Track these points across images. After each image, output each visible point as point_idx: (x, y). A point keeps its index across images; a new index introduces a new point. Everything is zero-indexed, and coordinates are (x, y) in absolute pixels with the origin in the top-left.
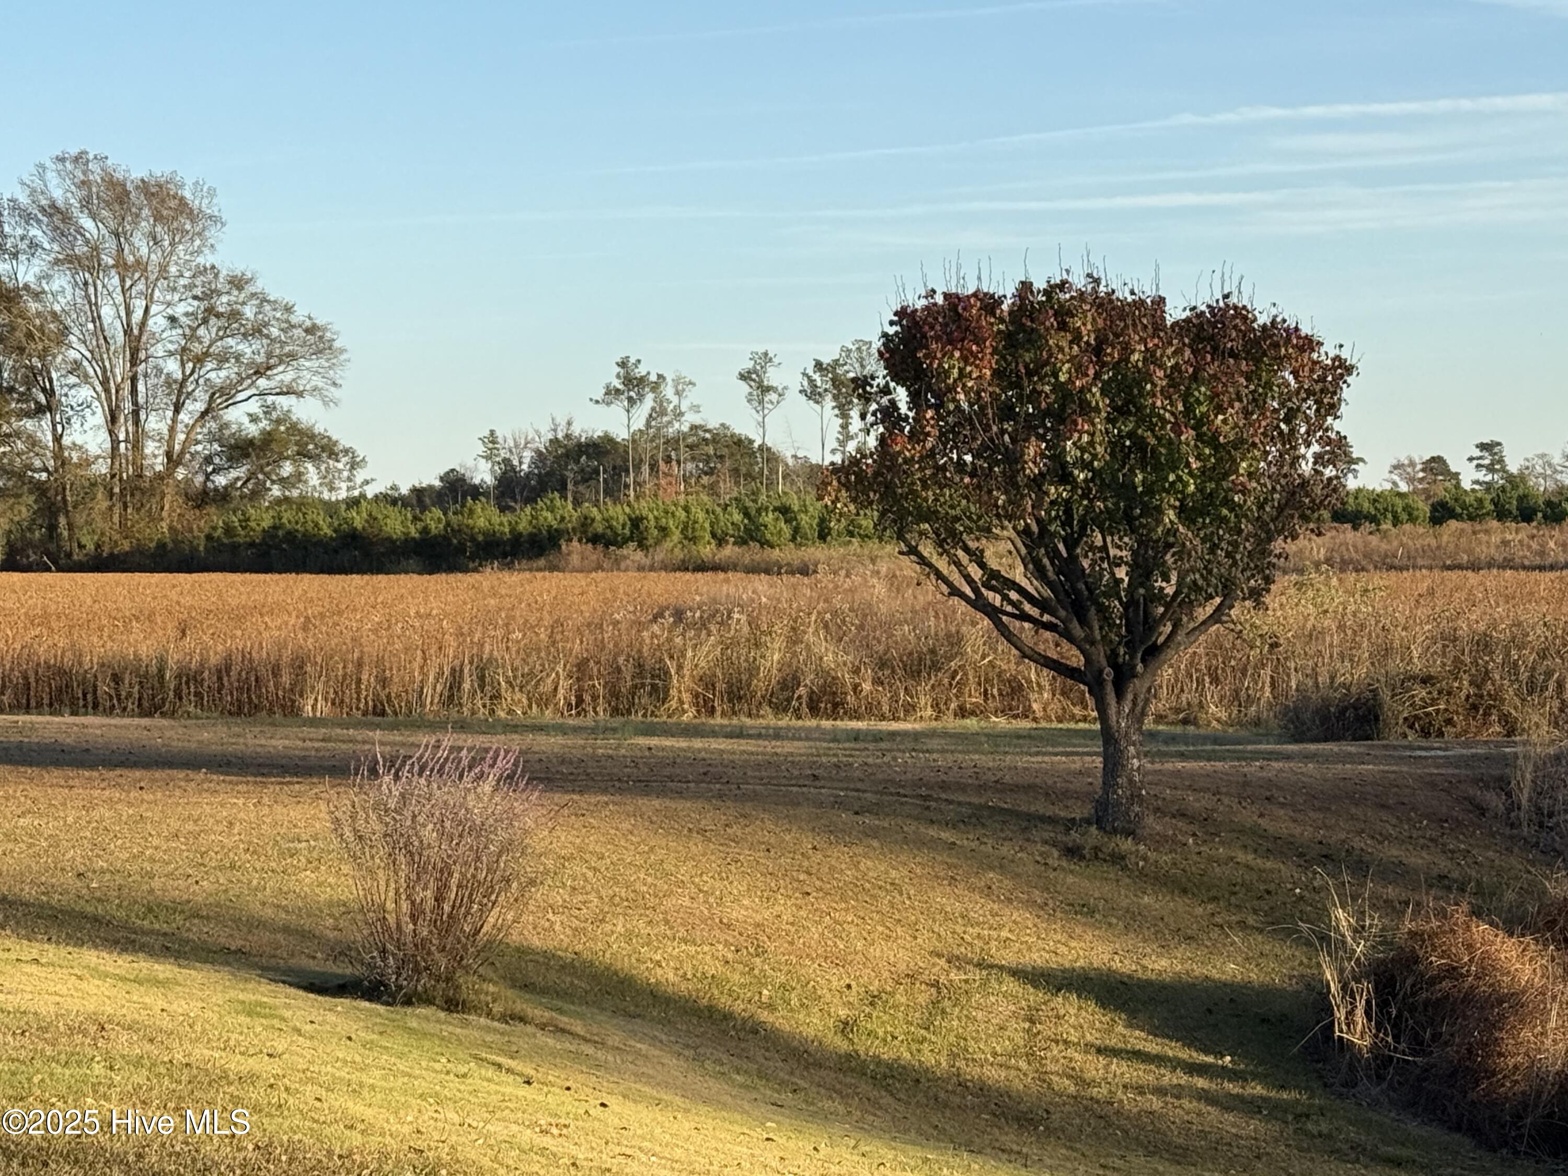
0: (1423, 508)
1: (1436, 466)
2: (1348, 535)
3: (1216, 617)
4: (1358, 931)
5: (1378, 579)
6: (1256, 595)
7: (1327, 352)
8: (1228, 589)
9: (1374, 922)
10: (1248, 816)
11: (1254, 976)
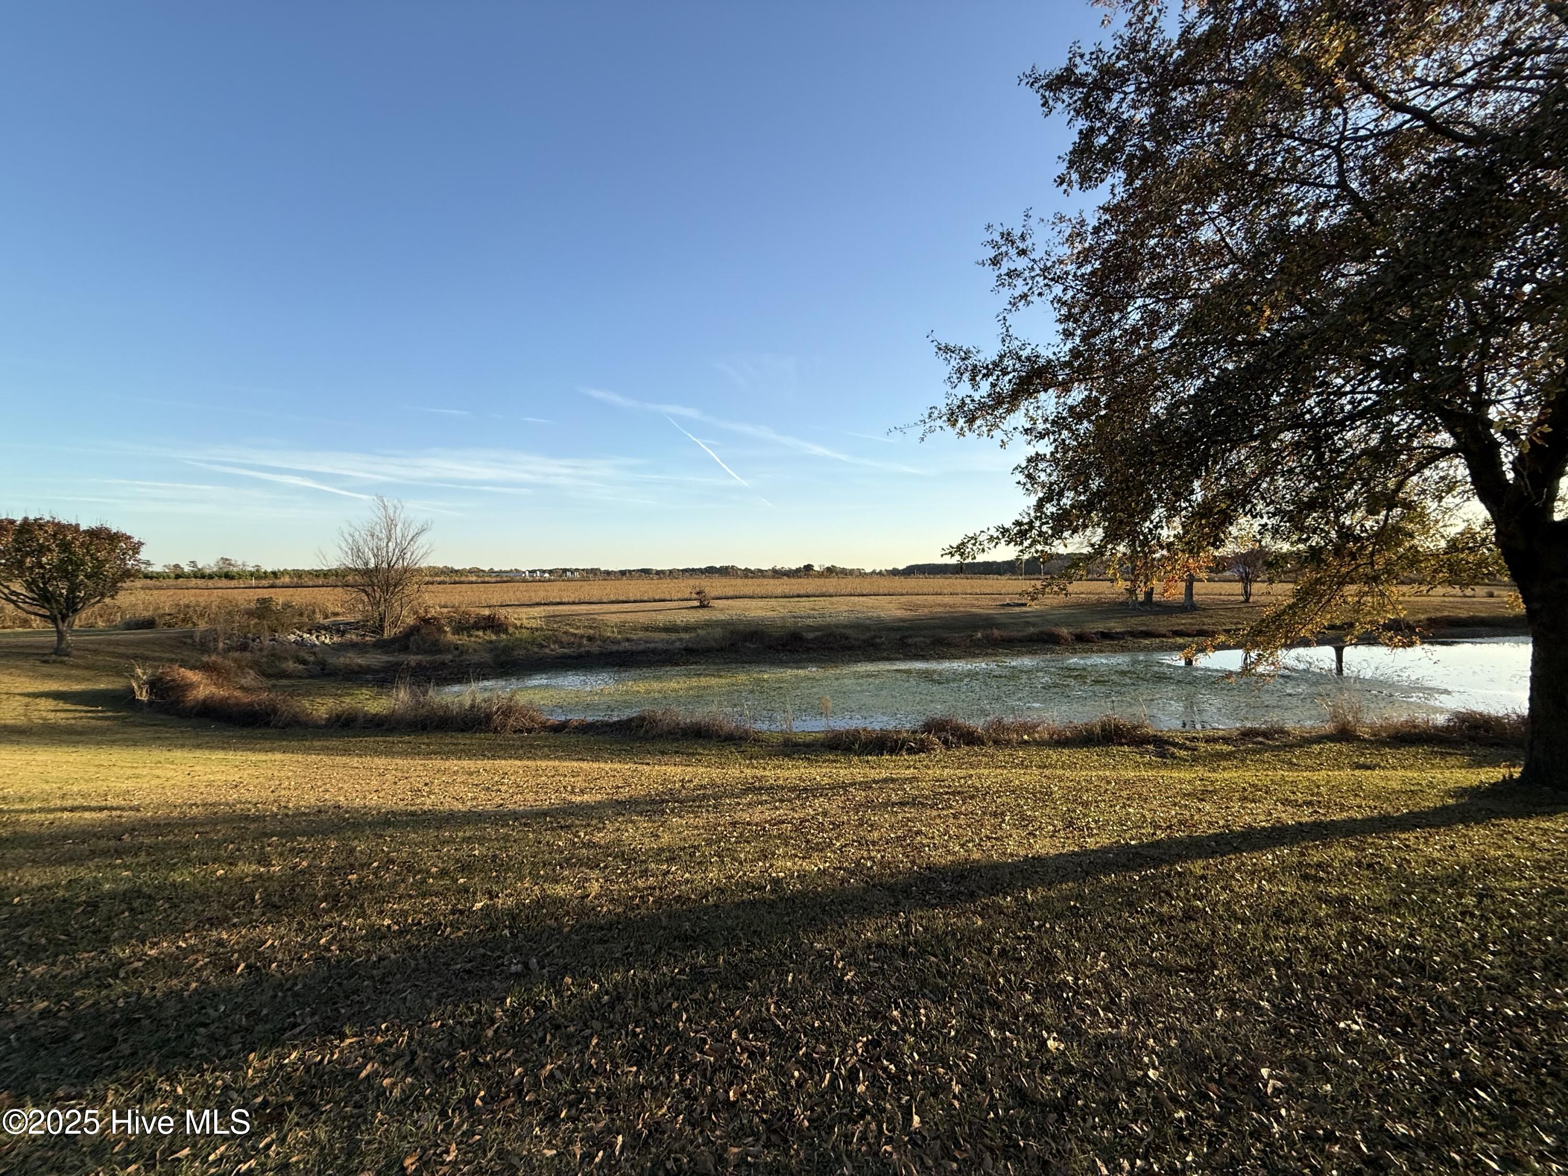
0: (172, 575)
1: (176, 566)
2: (148, 581)
3: (98, 602)
4: (144, 674)
5: (156, 592)
6: (112, 597)
7: (136, 540)
8: (103, 595)
9: (149, 671)
10: (111, 649)
11: (110, 687)
